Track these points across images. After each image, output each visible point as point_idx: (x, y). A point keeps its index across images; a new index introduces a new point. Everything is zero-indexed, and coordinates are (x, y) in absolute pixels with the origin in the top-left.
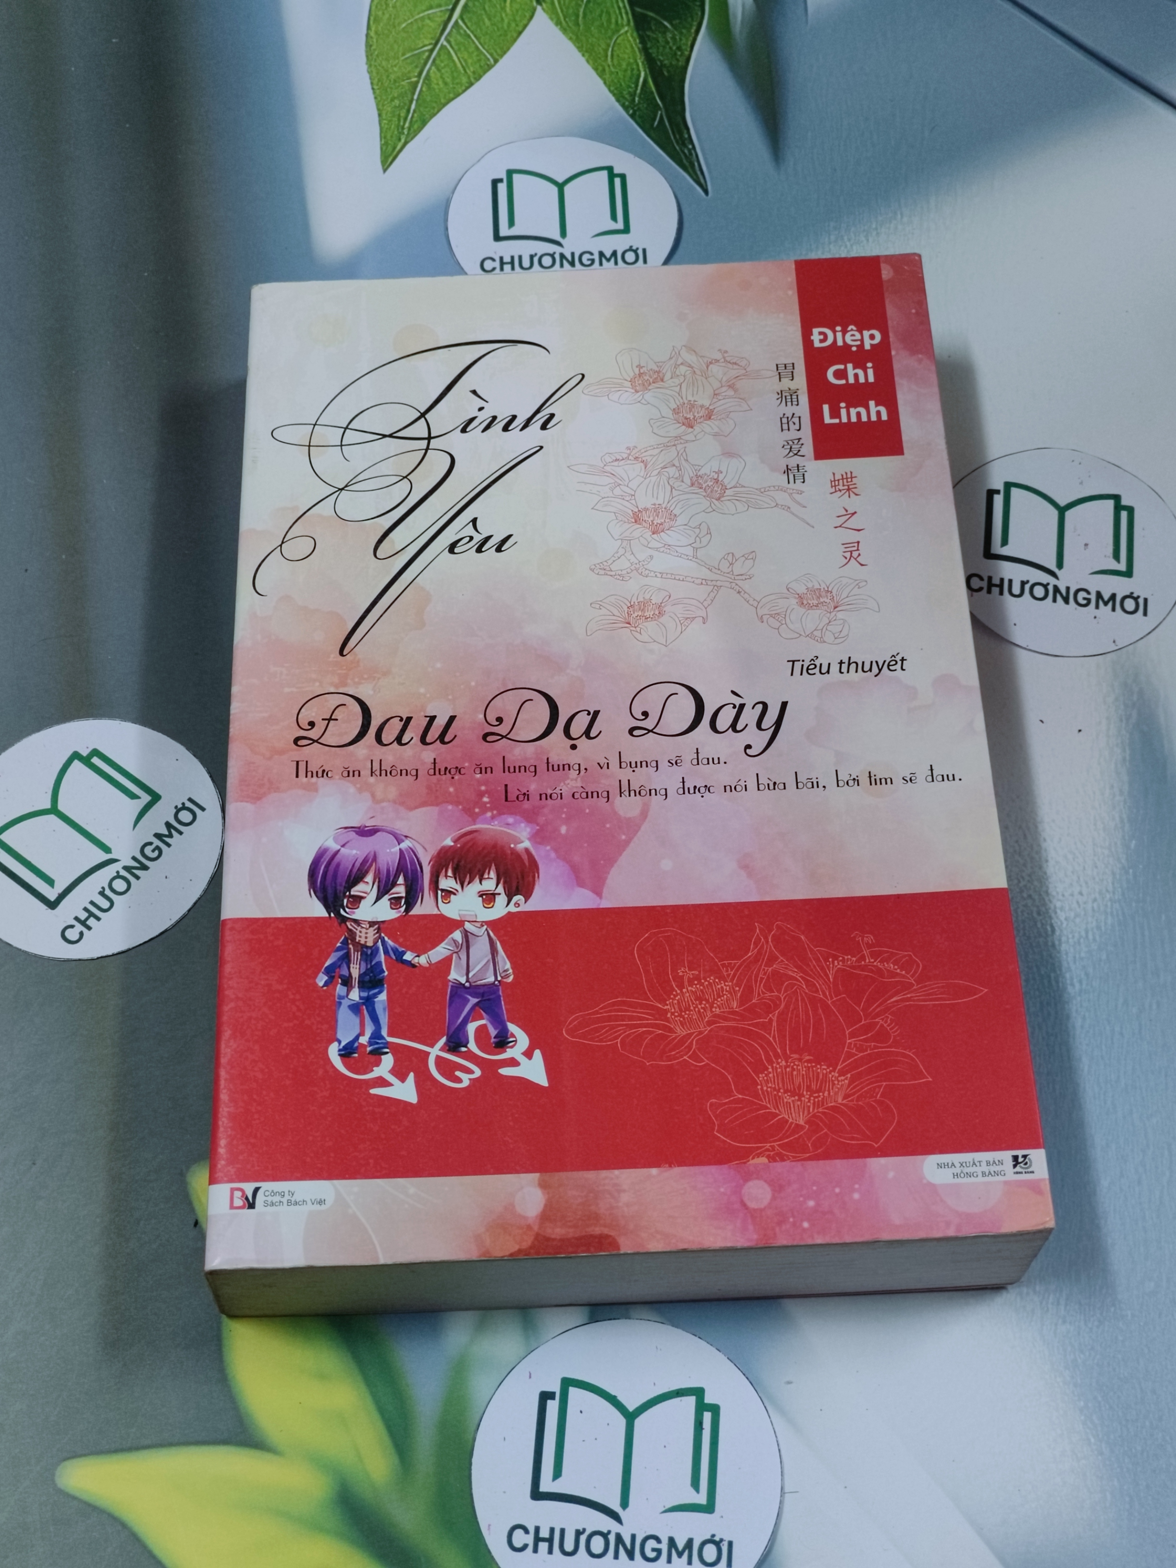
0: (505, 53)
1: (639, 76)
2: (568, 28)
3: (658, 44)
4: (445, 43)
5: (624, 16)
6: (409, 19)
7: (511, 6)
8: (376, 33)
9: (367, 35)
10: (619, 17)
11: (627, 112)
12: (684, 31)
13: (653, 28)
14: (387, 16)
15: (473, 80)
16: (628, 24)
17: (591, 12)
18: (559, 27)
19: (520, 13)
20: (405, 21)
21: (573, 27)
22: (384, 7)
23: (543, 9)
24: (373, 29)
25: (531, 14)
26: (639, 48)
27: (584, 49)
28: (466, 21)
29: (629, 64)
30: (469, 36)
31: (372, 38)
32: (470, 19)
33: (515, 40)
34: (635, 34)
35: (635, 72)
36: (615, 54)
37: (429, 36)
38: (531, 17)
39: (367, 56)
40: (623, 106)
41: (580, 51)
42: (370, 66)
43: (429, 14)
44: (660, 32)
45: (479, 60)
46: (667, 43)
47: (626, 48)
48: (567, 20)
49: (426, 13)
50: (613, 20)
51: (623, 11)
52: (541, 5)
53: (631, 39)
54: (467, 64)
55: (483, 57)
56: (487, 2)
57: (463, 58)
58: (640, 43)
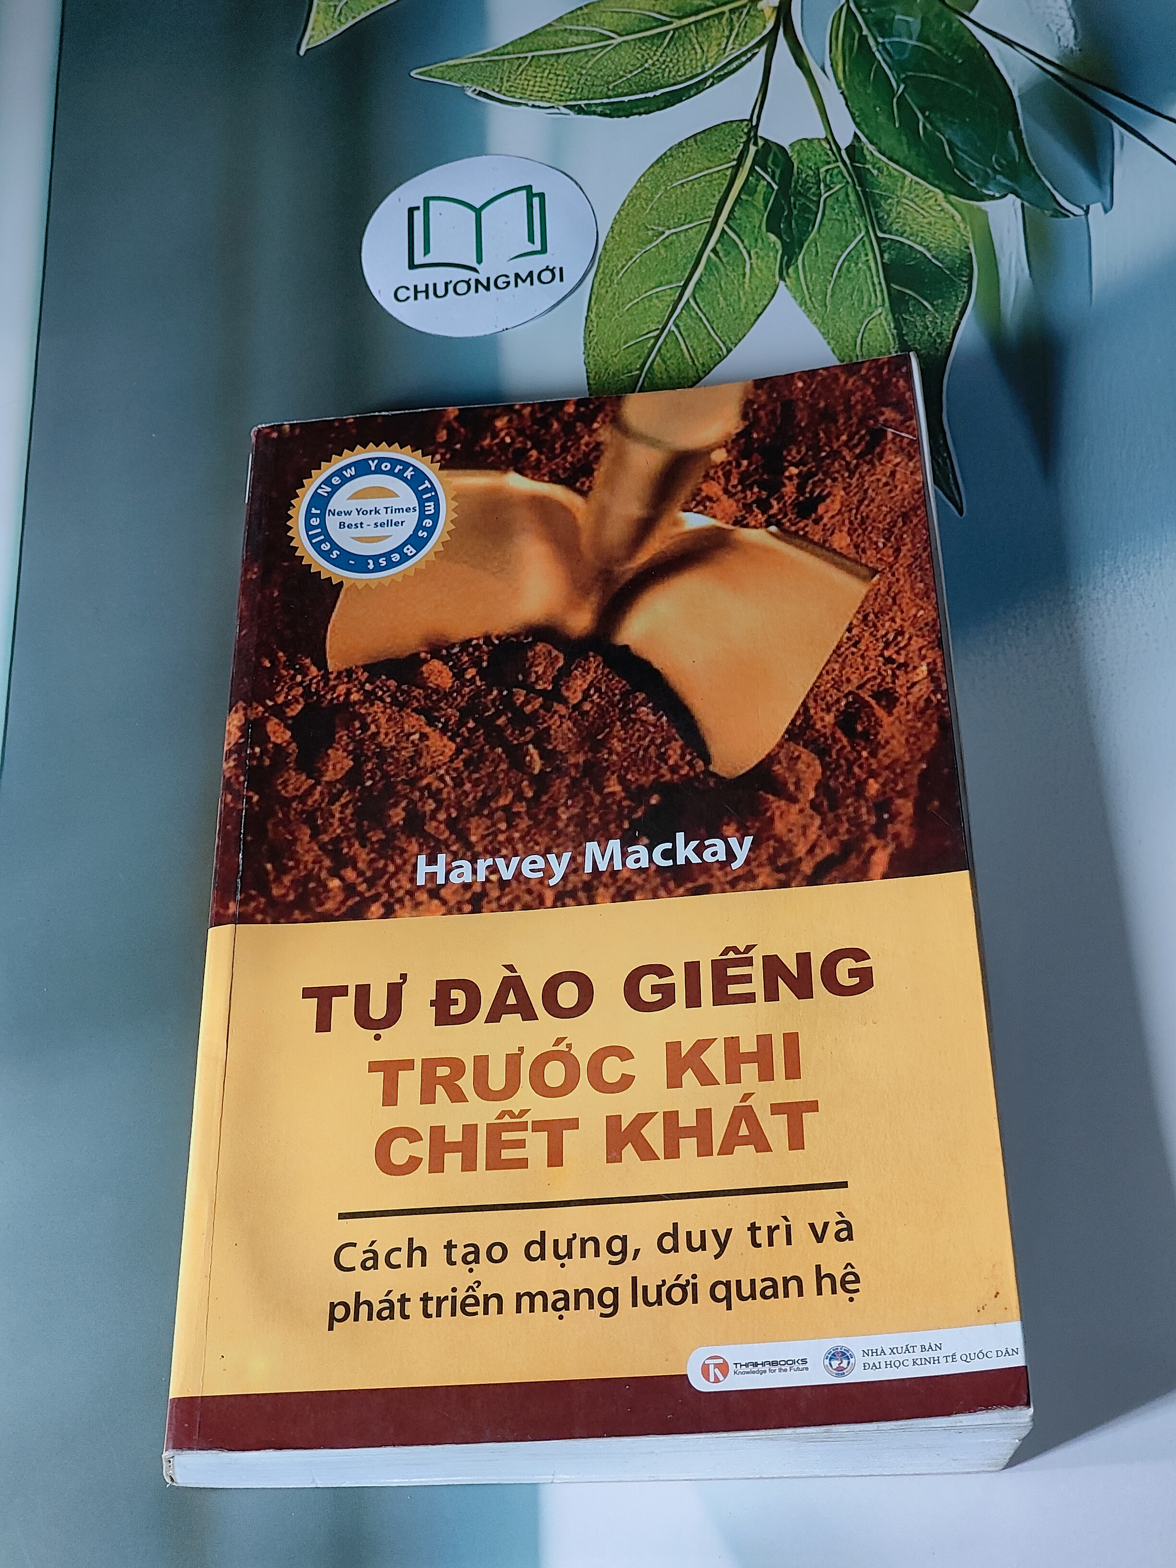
0: (740, 340)
2: (813, 310)
3: (915, 330)
4: (673, 328)
5: (878, 293)
6: (635, 298)
7: (750, 282)
8: (597, 315)
9: (587, 319)
10: (873, 295)
12: (946, 313)
13: (911, 309)
14: (610, 295)
15: (702, 374)
16: (883, 305)
17: (841, 289)
18: (803, 308)
19: (760, 291)
20: (631, 300)
21: (819, 308)
22: (608, 284)
23: (786, 286)
24: (594, 310)
25: (772, 292)
26: (893, 335)
27: (830, 336)
28: (698, 300)
30: (701, 318)
31: (592, 321)
32: (703, 301)
33: (752, 325)
34: (890, 317)
36: (864, 341)
37: (656, 320)
38: (773, 296)
39: (585, 344)
41: (825, 338)
42: (588, 356)
43: (658, 292)
44: (919, 315)
45: (711, 349)
46: (928, 328)
47: (879, 334)
48: (813, 299)
49: (655, 291)
50: (866, 300)
51: (878, 288)
52: (785, 281)
53: (885, 324)
54: (696, 354)
55: (715, 346)
56: (724, 277)
57: (692, 346)
58: (895, 328)
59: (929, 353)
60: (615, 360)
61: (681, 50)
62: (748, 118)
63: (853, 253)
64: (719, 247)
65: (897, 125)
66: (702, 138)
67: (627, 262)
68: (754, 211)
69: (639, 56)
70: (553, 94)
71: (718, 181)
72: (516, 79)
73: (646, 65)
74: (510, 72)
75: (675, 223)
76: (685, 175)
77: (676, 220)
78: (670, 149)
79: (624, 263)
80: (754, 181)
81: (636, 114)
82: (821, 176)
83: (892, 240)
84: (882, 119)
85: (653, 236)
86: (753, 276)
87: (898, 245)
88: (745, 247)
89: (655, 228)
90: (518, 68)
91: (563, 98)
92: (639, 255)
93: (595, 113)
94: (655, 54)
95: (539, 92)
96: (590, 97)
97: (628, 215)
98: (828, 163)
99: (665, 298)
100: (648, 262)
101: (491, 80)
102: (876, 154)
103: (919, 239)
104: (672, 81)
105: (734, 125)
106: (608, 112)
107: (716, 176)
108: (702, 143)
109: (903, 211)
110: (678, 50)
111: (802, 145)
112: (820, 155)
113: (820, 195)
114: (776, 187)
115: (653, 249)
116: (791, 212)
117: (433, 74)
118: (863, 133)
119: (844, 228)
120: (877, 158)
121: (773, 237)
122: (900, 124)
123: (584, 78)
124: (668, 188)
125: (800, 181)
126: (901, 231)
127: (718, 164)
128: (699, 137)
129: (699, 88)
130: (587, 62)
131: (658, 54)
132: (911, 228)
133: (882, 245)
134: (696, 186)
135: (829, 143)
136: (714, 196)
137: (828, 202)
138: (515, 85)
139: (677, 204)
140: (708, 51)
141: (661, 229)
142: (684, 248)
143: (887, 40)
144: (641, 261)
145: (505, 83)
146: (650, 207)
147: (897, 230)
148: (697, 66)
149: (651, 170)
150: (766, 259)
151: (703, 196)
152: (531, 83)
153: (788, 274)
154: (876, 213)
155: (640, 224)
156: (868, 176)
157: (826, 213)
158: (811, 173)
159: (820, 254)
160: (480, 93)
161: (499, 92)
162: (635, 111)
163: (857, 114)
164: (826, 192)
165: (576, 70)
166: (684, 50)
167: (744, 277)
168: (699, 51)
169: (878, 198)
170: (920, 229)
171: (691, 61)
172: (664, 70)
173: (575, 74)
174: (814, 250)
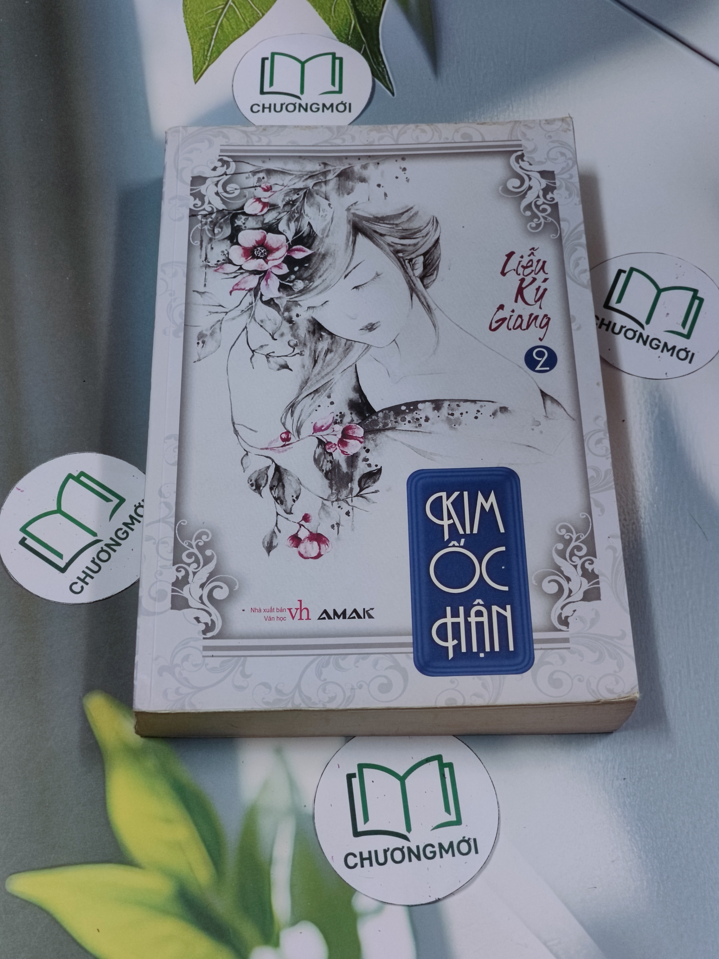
0: (269, 9)
1: (351, 23)
3: (363, 3)
4: (232, 4)
15: (249, 26)
26: (351, 6)
27: (317, 7)
29: (345, 15)
35: (349, 21)
36: (336, 9)
39: (184, 12)
41: (314, 8)
42: (186, 18)
45: (253, 14)
46: (368, 2)
47: (343, 6)
54: (245, 17)
55: (255, 12)
57: (243, 13)
59: (370, 16)
60: (201, 20)
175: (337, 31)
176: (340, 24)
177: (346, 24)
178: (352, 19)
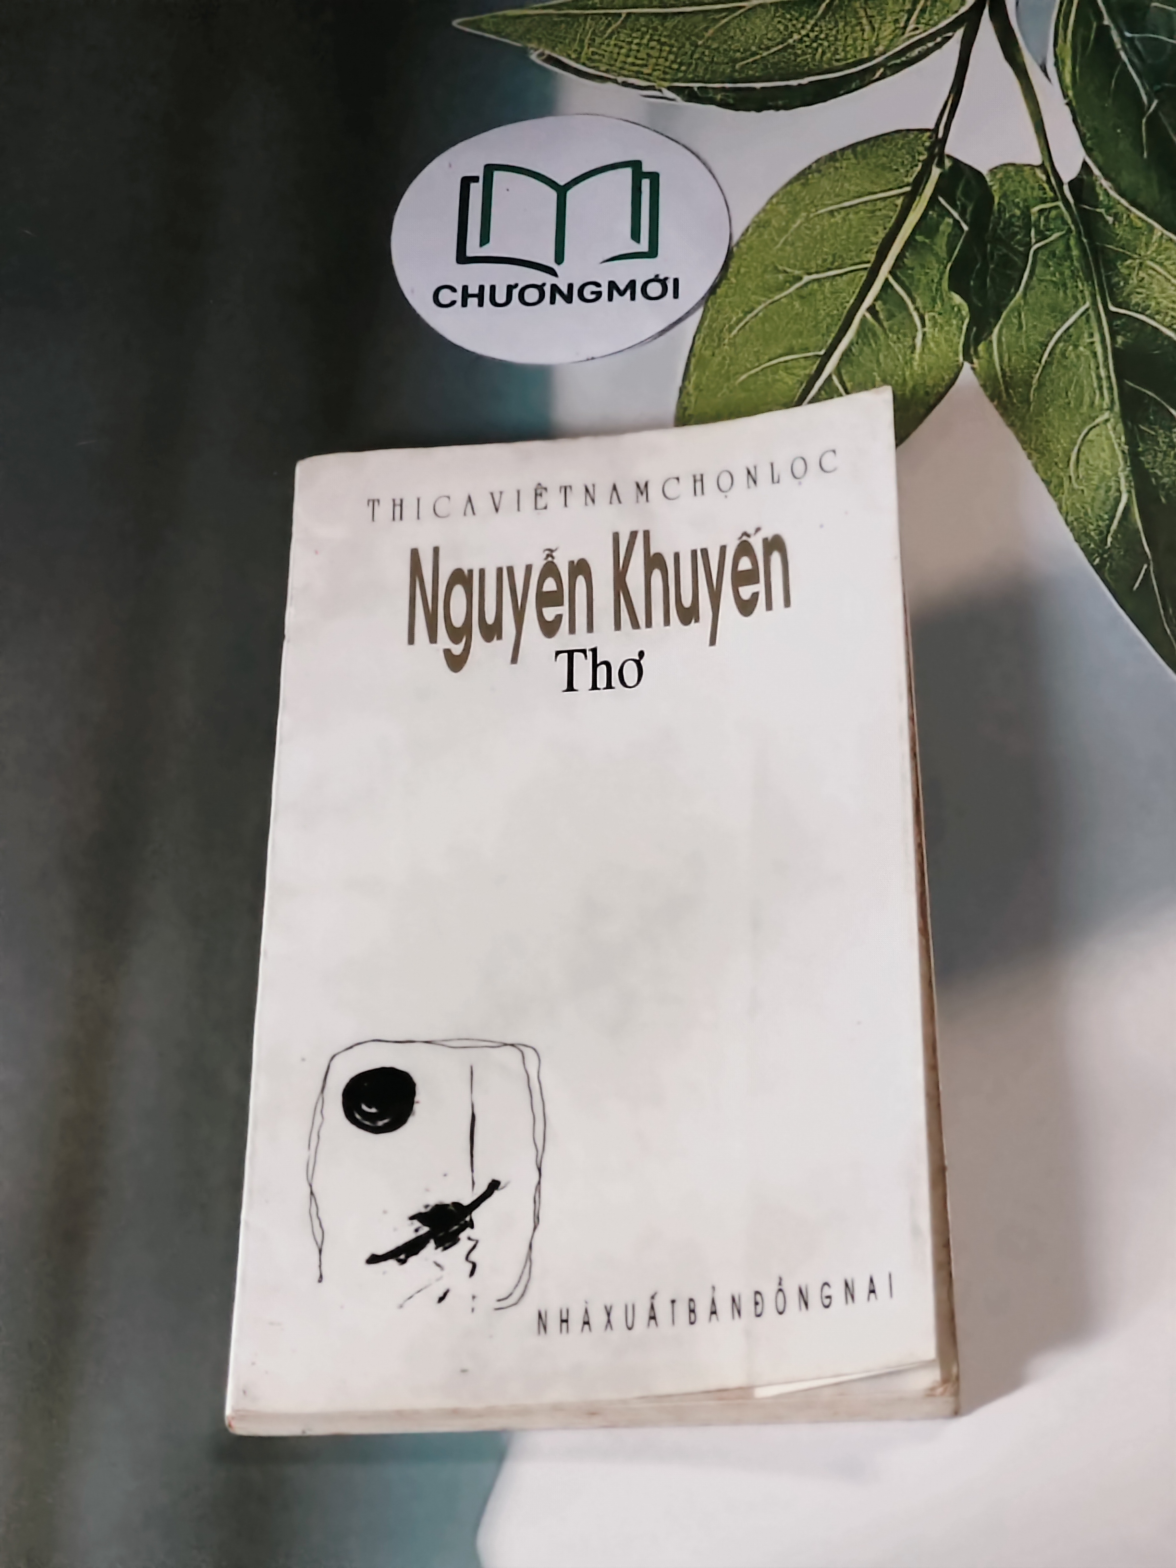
1: (1118, 501)
2: (1009, 406)
3: (1156, 448)
5: (1105, 391)
6: (753, 367)
7: (922, 359)
8: (697, 387)
9: (681, 390)
10: (1098, 392)
11: (1091, 562)
13: (1152, 417)
14: (718, 360)
16: (1111, 409)
17: (1052, 381)
18: (996, 403)
19: (934, 373)
20: (748, 370)
21: (1019, 405)
22: (715, 344)
23: (973, 369)
24: (693, 379)
25: (952, 376)
26: (1123, 452)
27: (1033, 446)
28: (845, 378)
29: (1103, 477)
31: (688, 394)
32: (852, 380)
34: (1120, 427)
35: (1113, 493)
36: (1082, 457)
38: (953, 382)
40: (1084, 549)
41: (1024, 449)
43: (786, 362)
44: (1161, 427)
46: (1174, 447)
47: (1103, 450)
48: (1011, 391)
49: (782, 359)
50: (1087, 399)
51: (1105, 384)
52: (972, 362)
53: (1113, 436)
56: (883, 348)
58: (1126, 444)
61: (841, 24)
62: (932, 126)
63: (1071, 330)
64: (879, 306)
65: (1145, 155)
66: (864, 151)
67: (746, 313)
68: (933, 259)
69: (781, 28)
70: (654, 70)
71: (884, 212)
72: (602, 44)
73: (791, 41)
74: (594, 33)
75: (817, 265)
76: (838, 200)
77: (820, 262)
78: (817, 161)
79: (741, 315)
80: (935, 216)
81: (769, 108)
82: (1033, 218)
83: (1130, 316)
84: (1124, 145)
85: (786, 282)
86: (926, 350)
87: (1137, 325)
88: (917, 309)
89: (788, 270)
90: (606, 29)
91: (668, 77)
92: (763, 306)
93: (711, 101)
94: (803, 28)
95: (633, 64)
96: (708, 76)
97: (750, 248)
98: (1044, 201)
99: (795, 371)
100: (775, 318)
101: (567, 41)
102: (1113, 193)
103: (1168, 319)
104: (826, 66)
105: (912, 136)
106: (731, 101)
107: (880, 204)
108: (865, 157)
109: (1147, 278)
110: (836, 25)
111: (1007, 172)
112: (1033, 188)
113: (1029, 245)
114: (966, 228)
115: (783, 300)
116: (985, 265)
117: (484, 26)
118: (1095, 162)
119: (1061, 294)
120: (1114, 199)
121: (957, 299)
122: (1148, 155)
123: (700, 50)
124: (812, 215)
125: (1002, 223)
126: (1143, 305)
127: (884, 188)
128: (859, 149)
129: (864, 79)
130: (706, 29)
131: (809, 27)
132: (1158, 303)
133: (1115, 324)
134: (851, 216)
135: (1046, 172)
136: (877, 233)
137: (1042, 256)
138: (600, 52)
139: (823, 239)
140: (880, 29)
141: (797, 272)
142: (829, 302)
143: (1136, 35)
144: (765, 315)
145: (586, 48)
146: (782, 240)
147: (1138, 304)
148: (863, 49)
149: (789, 188)
150: (946, 328)
151: (860, 231)
152: (623, 51)
153: (976, 352)
154: (1109, 278)
155: (767, 263)
156: (1101, 224)
157: (1038, 270)
158: (1018, 212)
159: (1024, 329)
160: (551, 60)
161: (577, 60)
162: (770, 103)
163: (1088, 135)
164: (1037, 242)
165: (688, 39)
166: (846, 24)
167: (913, 352)
168: (867, 28)
169: (1112, 255)
170: (1171, 305)
171: (855, 40)
172: (817, 49)
173: (688, 45)
174: (1015, 321)
175: (1076, 519)
176: (1089, 500)
177: (1104, 503)
178: (1123, 488)
